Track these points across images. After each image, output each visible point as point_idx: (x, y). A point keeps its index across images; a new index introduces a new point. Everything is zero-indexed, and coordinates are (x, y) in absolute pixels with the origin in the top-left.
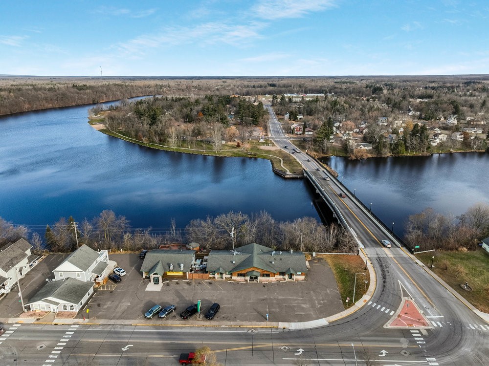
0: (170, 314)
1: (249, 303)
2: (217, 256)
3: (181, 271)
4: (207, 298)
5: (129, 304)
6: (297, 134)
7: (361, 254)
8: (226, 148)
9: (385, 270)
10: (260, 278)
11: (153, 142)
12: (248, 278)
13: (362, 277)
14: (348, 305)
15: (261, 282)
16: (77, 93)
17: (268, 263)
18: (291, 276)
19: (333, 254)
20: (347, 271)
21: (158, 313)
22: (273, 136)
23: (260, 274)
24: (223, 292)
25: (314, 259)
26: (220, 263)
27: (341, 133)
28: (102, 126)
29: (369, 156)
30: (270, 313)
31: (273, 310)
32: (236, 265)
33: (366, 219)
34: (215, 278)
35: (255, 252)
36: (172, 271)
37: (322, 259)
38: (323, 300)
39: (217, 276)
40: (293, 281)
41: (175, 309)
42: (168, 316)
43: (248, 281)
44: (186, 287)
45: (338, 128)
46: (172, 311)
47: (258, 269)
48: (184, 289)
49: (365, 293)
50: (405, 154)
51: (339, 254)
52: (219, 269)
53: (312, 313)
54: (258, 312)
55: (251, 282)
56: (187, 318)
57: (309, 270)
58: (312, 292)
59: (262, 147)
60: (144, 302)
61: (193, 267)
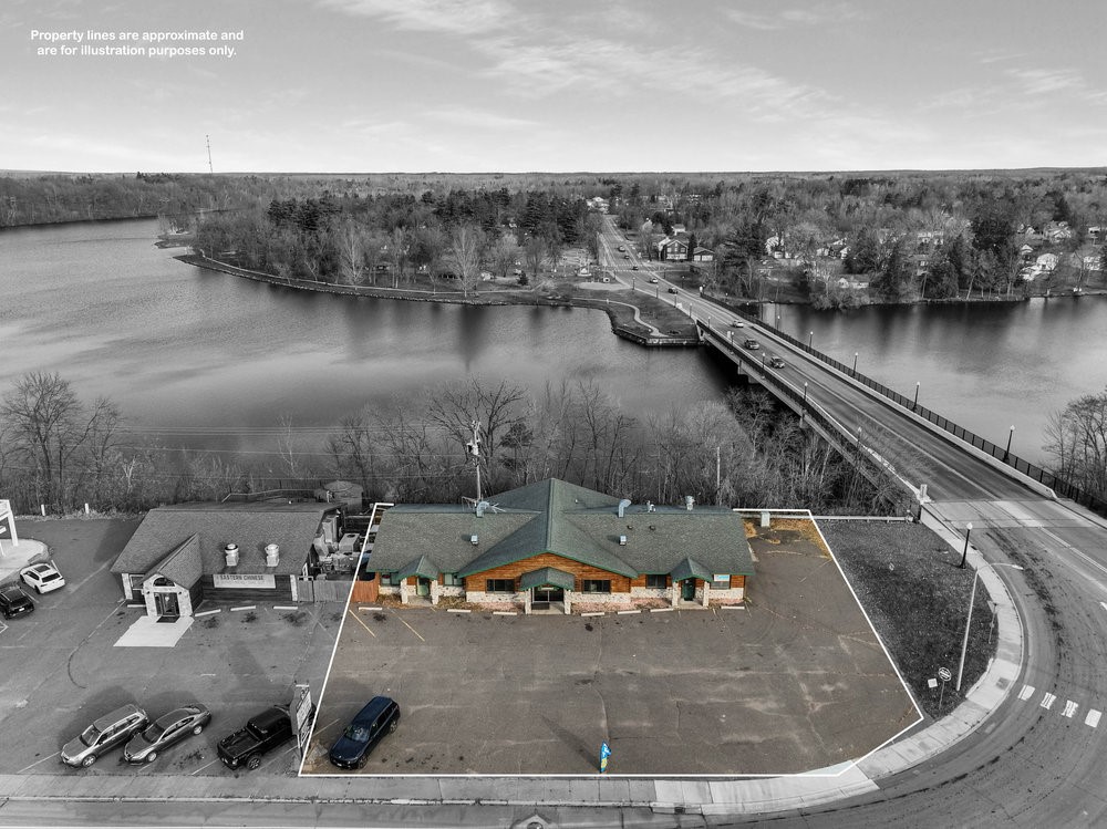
0: (180, 747)
1: (527, 695)
2: (412, 519)
3: (267, 570)
4: (354, 676)
5: (21, 703)
6: (673, 261)
7: (926, 519)
8: (492, 287)
9: (1036, 568)
10: (572, 598)
11: (302, 275)
12: (525, 597)
13: (959, 595)
14: (941, 703)
15: (577, 611)
16: (144, 189)
17: (604, 542)
18: (691, 587)
19: (830, 518)
20: (894, 574)
21: (125, 740)
22: (613, 264)
23: (571, 580)
24: (423, 649)
25: (766, 534)
26: (424, 541)
27: (784, 257)
28: (186, 250)
29: (867, 300)
30: (613, 738)
31: (627, 724)
32: (482, 549)
33: (910, 427)
34: (398, 597)
35: (557, 505)
36: (233, 571)
37: (793, 534)
38: (830, 680)
39: (408, 591)
40: (700, 607)
41: (205, 724)
42: (168, 754)
43: (528, 610)
44: (283, 630)
45: (776, 248)
46: (189, 733)
47: (567, 560)
48: (269, 639)
49: (992, 651)
50: (958, 298)
51: (849, 518)
52: (415, 563)
53: (794, 736)
54: (563, 734)
55: (537, 612)
56: (243, 763)
57: (758, 569)
58: (779, 649)
59: (584, 285)
60: (87, 693)
61: (322, 559)
